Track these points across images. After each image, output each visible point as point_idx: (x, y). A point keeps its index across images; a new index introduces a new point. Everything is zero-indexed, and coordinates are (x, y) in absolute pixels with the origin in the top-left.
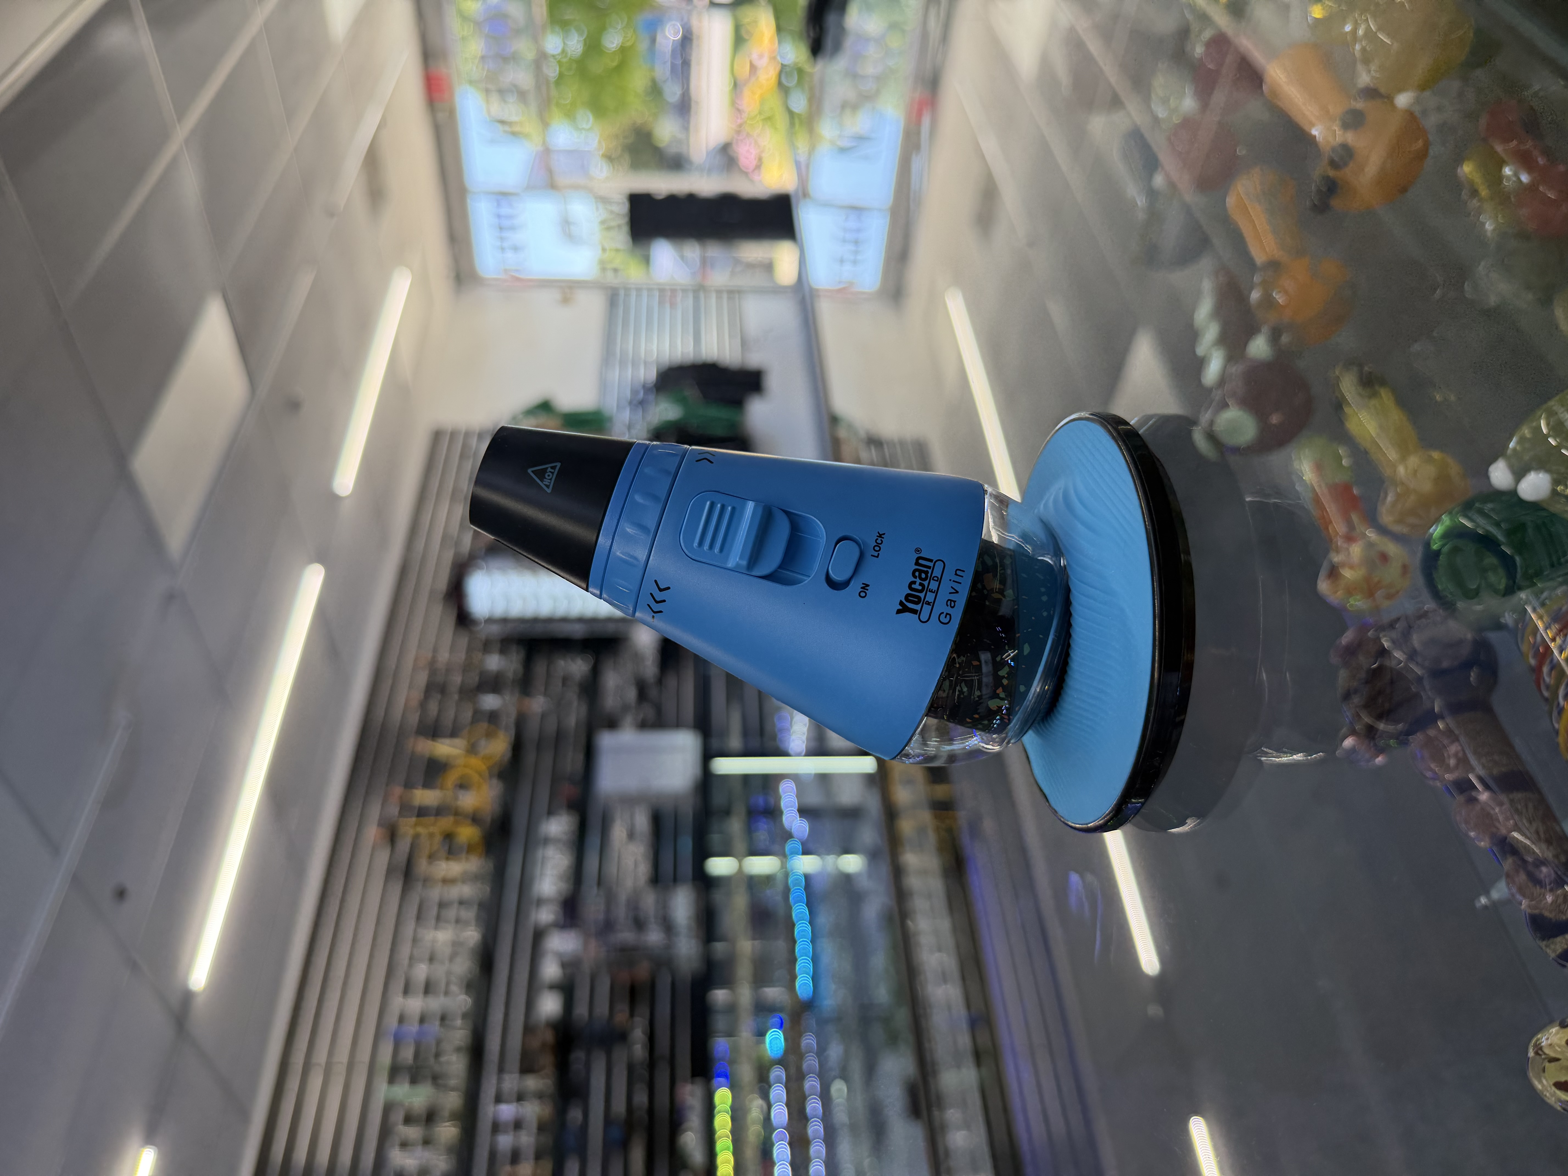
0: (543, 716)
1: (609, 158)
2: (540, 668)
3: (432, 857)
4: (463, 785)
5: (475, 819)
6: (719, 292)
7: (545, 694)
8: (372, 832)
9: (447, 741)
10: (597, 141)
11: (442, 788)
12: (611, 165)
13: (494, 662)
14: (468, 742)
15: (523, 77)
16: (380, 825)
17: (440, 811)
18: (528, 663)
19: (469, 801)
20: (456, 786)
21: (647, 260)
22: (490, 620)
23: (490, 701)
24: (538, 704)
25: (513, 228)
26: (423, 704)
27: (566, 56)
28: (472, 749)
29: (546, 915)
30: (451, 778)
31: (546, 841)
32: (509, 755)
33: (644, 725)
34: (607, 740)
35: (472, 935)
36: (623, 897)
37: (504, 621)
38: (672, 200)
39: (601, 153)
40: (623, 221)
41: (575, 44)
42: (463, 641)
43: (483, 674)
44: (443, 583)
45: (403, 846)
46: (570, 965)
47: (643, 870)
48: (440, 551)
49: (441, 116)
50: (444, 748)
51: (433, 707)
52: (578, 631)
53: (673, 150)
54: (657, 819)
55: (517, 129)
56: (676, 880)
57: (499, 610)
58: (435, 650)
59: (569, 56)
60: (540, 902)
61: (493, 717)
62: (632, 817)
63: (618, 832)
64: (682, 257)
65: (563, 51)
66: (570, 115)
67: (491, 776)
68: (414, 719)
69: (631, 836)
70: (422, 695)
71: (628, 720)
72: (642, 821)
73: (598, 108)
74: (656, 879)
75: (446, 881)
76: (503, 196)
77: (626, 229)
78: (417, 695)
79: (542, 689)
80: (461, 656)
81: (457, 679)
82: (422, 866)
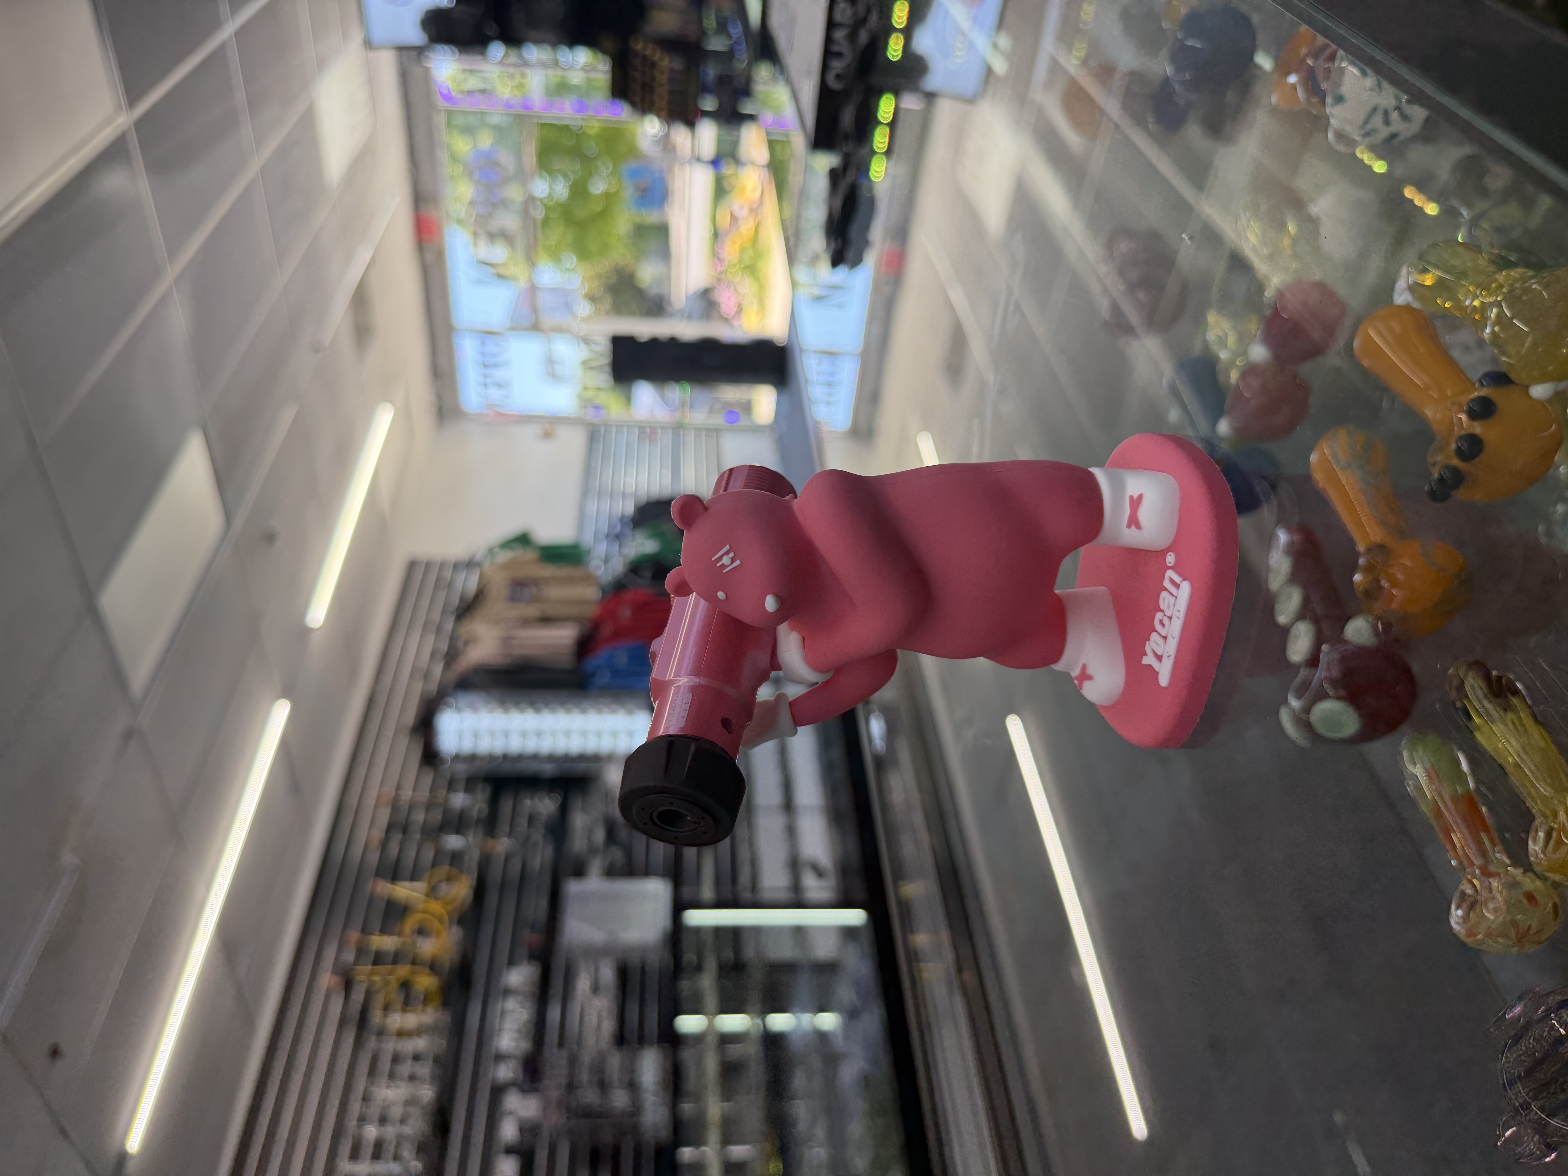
0: (508, 858)
1: (592, 298)
2: (506, 806)
3: (387, 1008)
4: (421, 932)
5: (433, 967)
6: (698, 430)
7: (510, 835)
8: (327, 979)
9: (407, 884)
10: (580, 280)
11: (400, 934)
12: (593, 304)
13: (459, 800)
14: (429, 883)
15: (510, 221)
16: (334, 972)
17: (397, 958)
18: (494, 802)
19: (428, 947)
20: (413, 932)
21: (628, 399)
22: (457, 758)
23: (454, 842)
24: (502, 845)
25: (496, 366)
26: (384, 844)
27: (552, 200)
28: (432, 892)
29: (505, 1072)
30: (410, 924)
31: (507, 992)
32: (470, 899)
33: (611, 872)
34: (573, 888)
35: (427, 1093)
36: (587, 1057)
37: (473, 758)
38: (654, 343)
39: (583, 292)
40: (606, 360)
41: (561, 190)
42: (428, 779)
43: (446, 811)
44: (410, 717)
45: (358, 996)
46: (529, 1130)
47: (608, 1026)
48: (409, 683)
49: (430, 257)
50: (403, 891)
51: (394, 849)
52: (548, 769)
53: (654, 291)
54: (623, 973)
55: (502, 271)
56: (642, 1041)
57: (467, 746)
58: (398, 788)
59: (555, 201)
60: (499, 1057)
61: (456, 858)
62: (597, 971)
63: (583, 984)
64: (663, 397)
65: (550, 196)
66: (555, 256)
67: (451, 922)
68: (374, 858)
69: (596, 989)
70: (383, 835)
71: (596, 866)
72: (608, 974)
73: (583, 252)
74: (621, 1039)
75: (401, 1034)
76: (487, 334)
77: (608, 369)
78: (378, 834)
79: (507, 829)
80: (424, 794)
81: (419, 817)
82: (376, 1017)
